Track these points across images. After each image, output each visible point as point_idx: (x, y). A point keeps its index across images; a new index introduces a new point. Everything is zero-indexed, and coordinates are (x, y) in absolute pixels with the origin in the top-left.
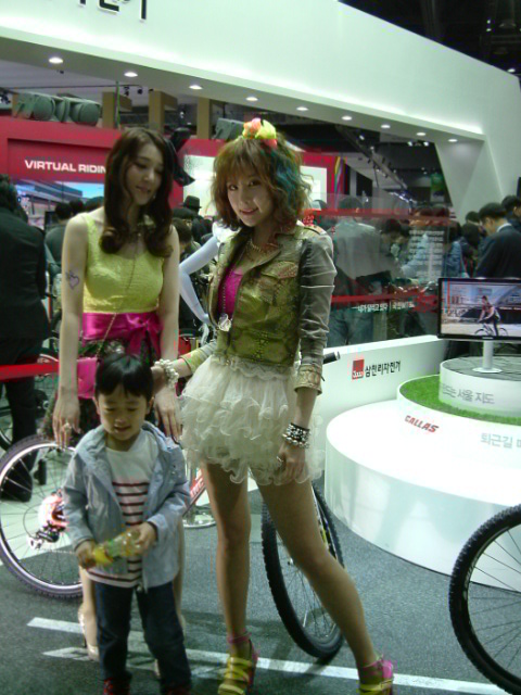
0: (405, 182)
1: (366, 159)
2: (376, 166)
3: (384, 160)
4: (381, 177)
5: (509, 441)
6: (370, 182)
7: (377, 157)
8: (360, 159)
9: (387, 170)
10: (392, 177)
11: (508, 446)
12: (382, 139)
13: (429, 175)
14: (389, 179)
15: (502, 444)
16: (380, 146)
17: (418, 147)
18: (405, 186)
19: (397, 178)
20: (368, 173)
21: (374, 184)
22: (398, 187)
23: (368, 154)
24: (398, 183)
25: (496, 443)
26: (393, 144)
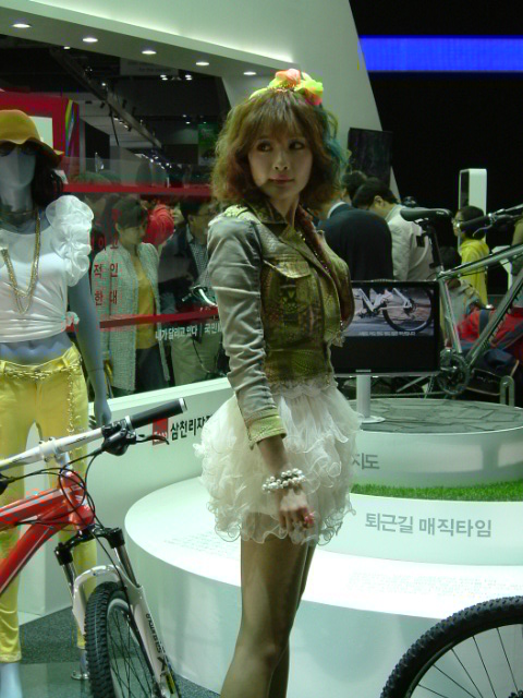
0: (157, 137)
1: (98, 102)
2: (113, 113)
3: (125, 102)
4: (121, 129)
5: (407, 523)
6: (106, 137)
7: (114, 99)
8: (89, 102)
9: (129, 118)
10: (138, 129)
11: (407, 530)
12: (124, 71)
13: (194, 126)
14: (134, 133)
15: (397, 527)
16: (117, 81)
17: (176, 81)
18: (158, 143)
19: (146, 132)
20: (102, 123)
21: (112, 141)
22: (148, 144)
23: (101, 95)
24: (148, 140)
25: (387, 526)
26: (137, 78)
